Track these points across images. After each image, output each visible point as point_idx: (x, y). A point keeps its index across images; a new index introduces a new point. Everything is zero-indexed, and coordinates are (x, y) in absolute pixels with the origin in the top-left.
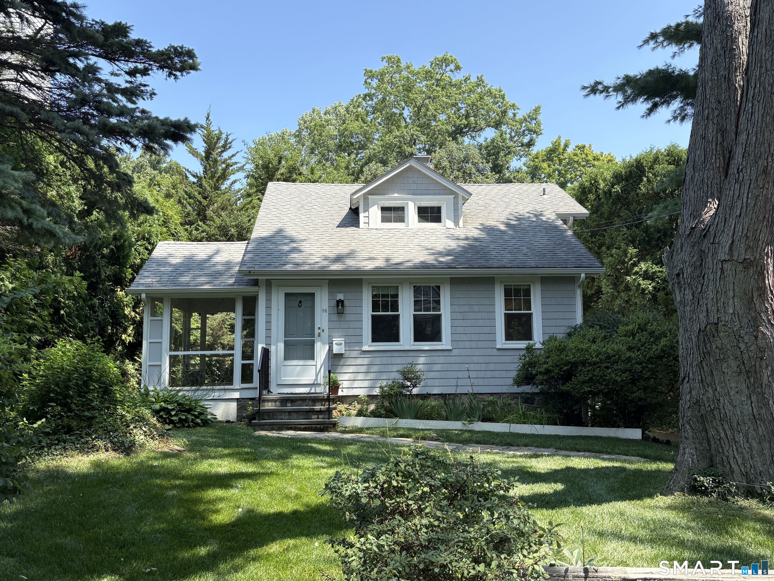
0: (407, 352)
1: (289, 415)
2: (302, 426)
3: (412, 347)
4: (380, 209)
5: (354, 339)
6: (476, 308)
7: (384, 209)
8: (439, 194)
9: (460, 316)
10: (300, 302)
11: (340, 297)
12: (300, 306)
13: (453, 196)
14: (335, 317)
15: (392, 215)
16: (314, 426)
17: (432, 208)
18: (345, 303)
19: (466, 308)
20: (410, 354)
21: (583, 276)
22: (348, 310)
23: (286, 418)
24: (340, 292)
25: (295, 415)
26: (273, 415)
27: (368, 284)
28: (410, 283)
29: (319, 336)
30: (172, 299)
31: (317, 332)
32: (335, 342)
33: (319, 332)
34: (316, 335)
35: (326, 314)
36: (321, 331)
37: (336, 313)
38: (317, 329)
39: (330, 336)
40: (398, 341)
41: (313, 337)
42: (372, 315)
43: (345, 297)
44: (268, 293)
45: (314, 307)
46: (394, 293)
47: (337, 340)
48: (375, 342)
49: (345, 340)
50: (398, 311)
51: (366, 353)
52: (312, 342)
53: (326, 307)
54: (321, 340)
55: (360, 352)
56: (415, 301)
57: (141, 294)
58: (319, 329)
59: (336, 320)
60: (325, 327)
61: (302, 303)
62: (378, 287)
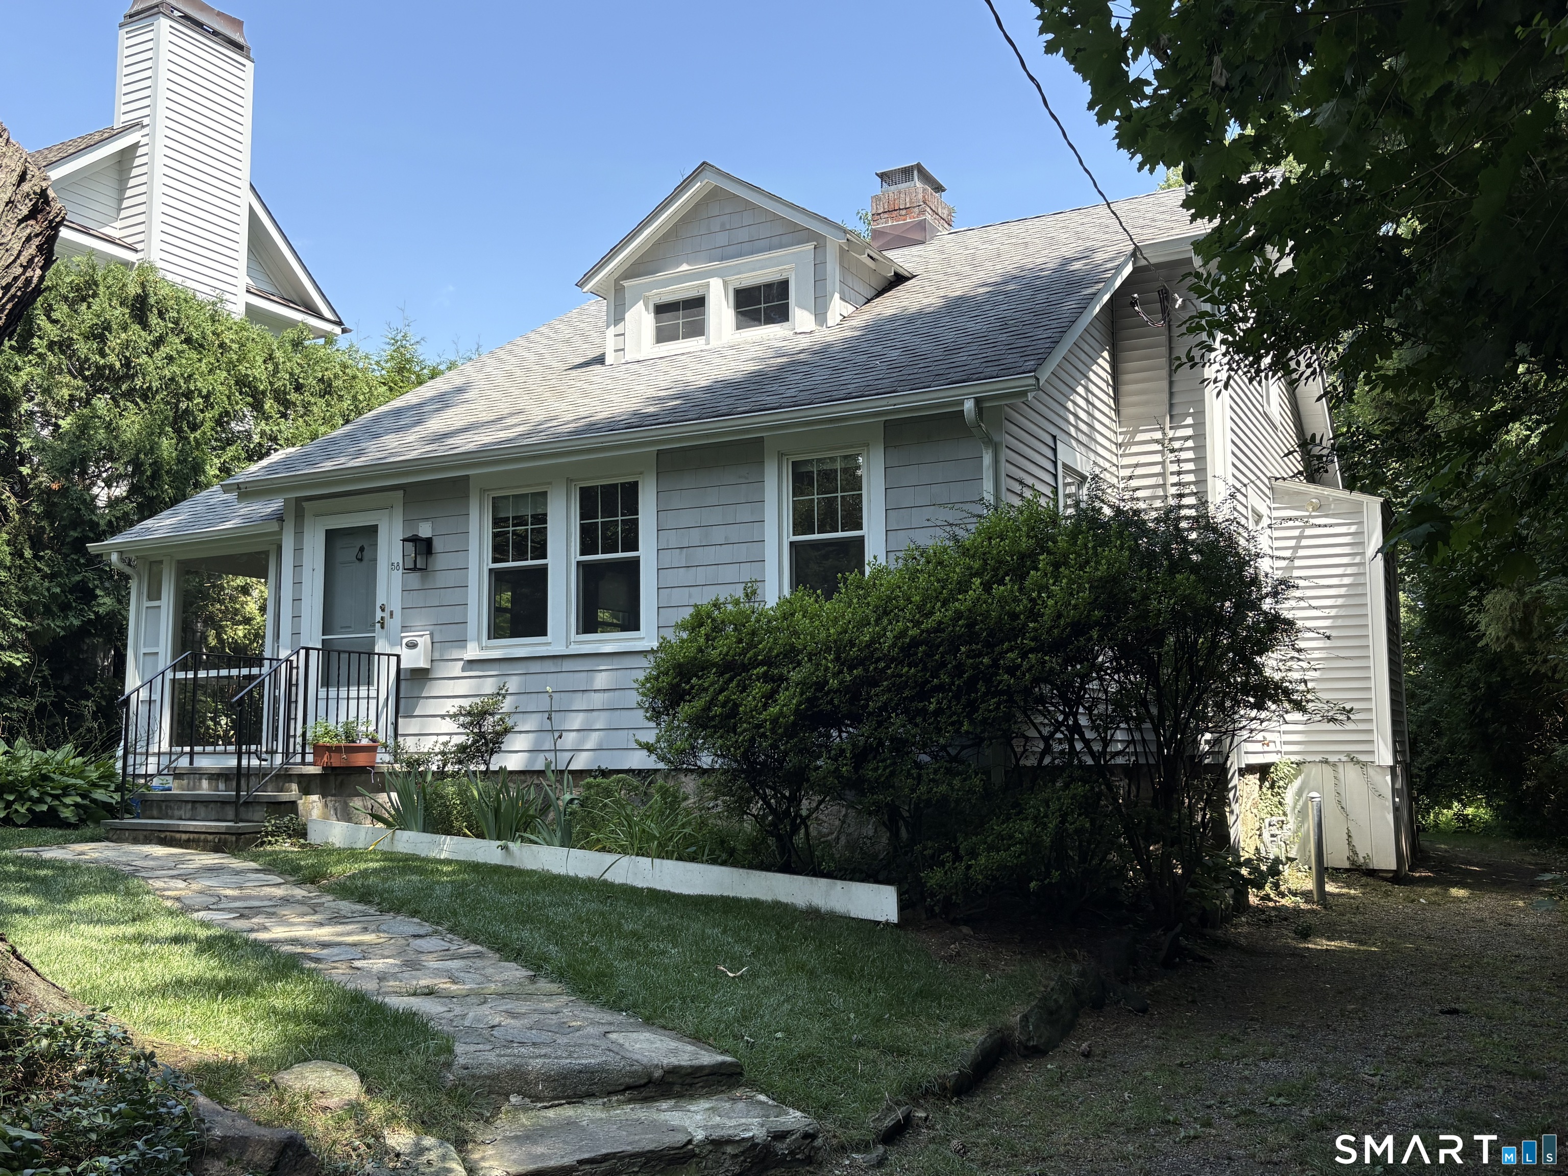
0: (559, 661)
1: (193, 808)
2: (184, 837)
3: (573, 646)
4: (651, 308)
5: (452, 633)
6: (718, 535)
7: (661, 309)
8: (781, 246)
9: (678, 558)
10: (362, 549)
11: (425, 531)
12: (361, 560)
13: (810, 246)
14: (414, 579)
15: (680, 320)
16: (202, 837)
17: (769, 286)
18: (438, 545)
19: (695, 537)
20: (568, 665)
21: (969, 406)
22: (441, 561)
23: (188, 816)
24: (427, 519)
25: (202, 810)
26: (167, 807)
27: (483, 491)
28: (569, 481)
29: (382, 627)
30: (179, 562)
31: (378, 619)
32: (405, 641)
33: (382, 618)
34: (378, 626)
35: (398, 574)
36: (386, 615)
37: (415, 569)
38: (378, 610)
39: (404, 628)
40: (544, 633)
41: (374, 631)
42: (490, 570)
43: (433, 530)
44: (299, 533)
45: (375, 560)
46: (539, 511)
47: (408, 637)
48: (495, 638)
49: (432, 635)
50: (545, 557)
51: (475, 666)
52: (372, 641)
53: (398, 558)
54: (388, 638)
55: (462, 663)
56: (582, 526)
57: (110, 554)
58: (383, 610)
59: (416, 586)
60: (396, 605)
61: (365, 553)
62: (507, 497)
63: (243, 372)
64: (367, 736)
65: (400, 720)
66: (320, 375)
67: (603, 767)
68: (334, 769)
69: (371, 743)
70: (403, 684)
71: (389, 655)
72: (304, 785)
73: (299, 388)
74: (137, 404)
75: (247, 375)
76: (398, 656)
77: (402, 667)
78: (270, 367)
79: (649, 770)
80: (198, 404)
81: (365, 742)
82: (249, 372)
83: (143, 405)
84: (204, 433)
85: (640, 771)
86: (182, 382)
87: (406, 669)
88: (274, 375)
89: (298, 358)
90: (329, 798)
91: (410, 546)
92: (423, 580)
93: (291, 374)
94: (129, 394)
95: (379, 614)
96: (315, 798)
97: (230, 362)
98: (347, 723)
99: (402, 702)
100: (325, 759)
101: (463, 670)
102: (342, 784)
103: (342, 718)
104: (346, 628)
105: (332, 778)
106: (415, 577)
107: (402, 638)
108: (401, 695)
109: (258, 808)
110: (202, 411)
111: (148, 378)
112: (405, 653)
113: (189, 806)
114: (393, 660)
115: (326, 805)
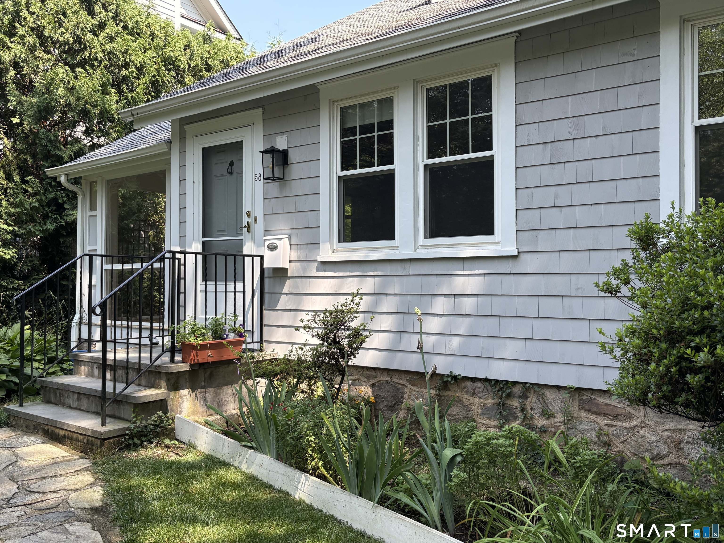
0: (407, 265)
3: (420, 250)
5: (307, 236)
10: (232, 164)
11: (281, 143)
12: (231, 173)
14: (274, 188)
18: (293, 157)
20: (416, 269)
22: (296, 170)
24: (282, 131)
26: (60, 394)
27: (332, 102)
28: (416, 83)
29: (249, 231)
30: (108, 181)
31: (245, 224)
32: (267, 243)
33: (248, 223)
34: (245, 230)
35: (260, 184)
36: (251, 220)
37: (273, 178)
38: (245, 216)
39: (267, 232)
40: (391, 236)
41: (242, 235)
42: (340, 177)
43: (288, 142)
44: (183, 152)
45: (241, 173)
46: (385, 119)
47: (270, 239)
48: (345, 241)
49: (290, 238)
50: (392, 163)
51: (327, 267)
52: (240, 244)
53: (259, 170)
54: (253, 239)
55: (316, 264)
56: (429, 128)
57: (60, 176)
58: (249, 216)
59: (275, 194)
60: (259, 212)
61: (234, 167)
62: (353, 107)
63: (168, 53)
64: (234, 330)
65: (264, 312)
66: (221, 58)
67: (456, 373)
68: (202, 365)
69: (238, 339)
70: (267, 281)
71: (253, 256)
72: (173, 381)
73: (208, 69)
74: (86, 70)
75: (170, 56)
76: (262, 257)
77: (265, 266)
78: (188, 53)
79: (507, 382)
80: (132, 72)
81: (232, 336)
82: (172, 54)
83: (91, 71)
84: (138, 93)
85: (497, 381)
86: (121, 56)
87: (269, 268)
88: (191, 59)
89: (207, 47)
90: (199, 391)
91: (268, 157)
92: (281, 188)
93: (202, 57)
94: (83, 64)
95: (246, 220)
96: (185, 392)
97: (158, 46)
98: (216, 320)
99: (267, 297)
100: (192, 357)
101: (317, 270)
102: (211, 376)
103: (211, 316)
104: (222, 232)
105: (201, 372)
106: (274, 186)
107: (265, 240)
108: (266, 290)
109: (127, 407)
110: (138, 79)
111: (93, 51)
112: (267, 254)
113: (76, 396)
114: (257, 260)
115: (196, 398)
